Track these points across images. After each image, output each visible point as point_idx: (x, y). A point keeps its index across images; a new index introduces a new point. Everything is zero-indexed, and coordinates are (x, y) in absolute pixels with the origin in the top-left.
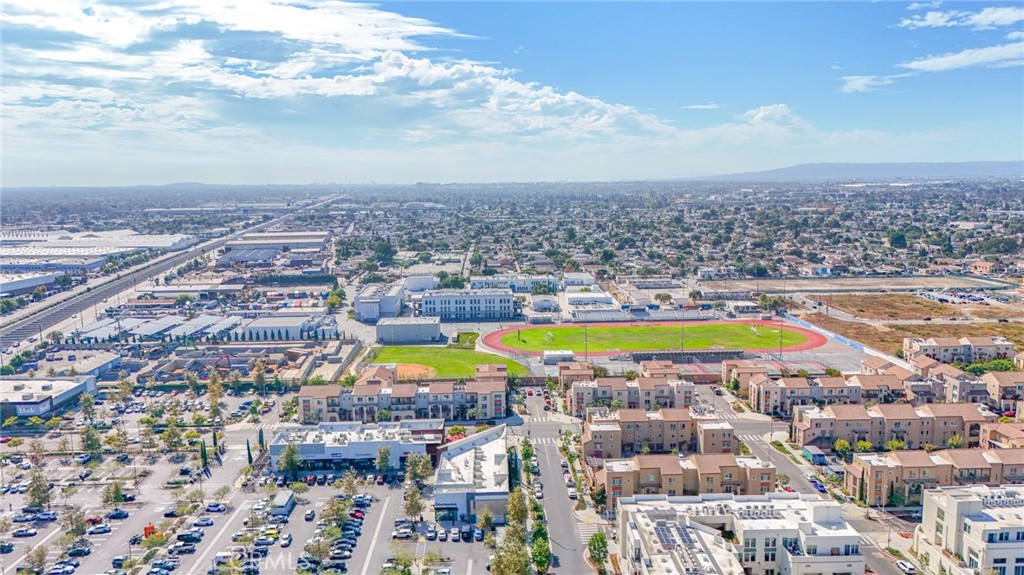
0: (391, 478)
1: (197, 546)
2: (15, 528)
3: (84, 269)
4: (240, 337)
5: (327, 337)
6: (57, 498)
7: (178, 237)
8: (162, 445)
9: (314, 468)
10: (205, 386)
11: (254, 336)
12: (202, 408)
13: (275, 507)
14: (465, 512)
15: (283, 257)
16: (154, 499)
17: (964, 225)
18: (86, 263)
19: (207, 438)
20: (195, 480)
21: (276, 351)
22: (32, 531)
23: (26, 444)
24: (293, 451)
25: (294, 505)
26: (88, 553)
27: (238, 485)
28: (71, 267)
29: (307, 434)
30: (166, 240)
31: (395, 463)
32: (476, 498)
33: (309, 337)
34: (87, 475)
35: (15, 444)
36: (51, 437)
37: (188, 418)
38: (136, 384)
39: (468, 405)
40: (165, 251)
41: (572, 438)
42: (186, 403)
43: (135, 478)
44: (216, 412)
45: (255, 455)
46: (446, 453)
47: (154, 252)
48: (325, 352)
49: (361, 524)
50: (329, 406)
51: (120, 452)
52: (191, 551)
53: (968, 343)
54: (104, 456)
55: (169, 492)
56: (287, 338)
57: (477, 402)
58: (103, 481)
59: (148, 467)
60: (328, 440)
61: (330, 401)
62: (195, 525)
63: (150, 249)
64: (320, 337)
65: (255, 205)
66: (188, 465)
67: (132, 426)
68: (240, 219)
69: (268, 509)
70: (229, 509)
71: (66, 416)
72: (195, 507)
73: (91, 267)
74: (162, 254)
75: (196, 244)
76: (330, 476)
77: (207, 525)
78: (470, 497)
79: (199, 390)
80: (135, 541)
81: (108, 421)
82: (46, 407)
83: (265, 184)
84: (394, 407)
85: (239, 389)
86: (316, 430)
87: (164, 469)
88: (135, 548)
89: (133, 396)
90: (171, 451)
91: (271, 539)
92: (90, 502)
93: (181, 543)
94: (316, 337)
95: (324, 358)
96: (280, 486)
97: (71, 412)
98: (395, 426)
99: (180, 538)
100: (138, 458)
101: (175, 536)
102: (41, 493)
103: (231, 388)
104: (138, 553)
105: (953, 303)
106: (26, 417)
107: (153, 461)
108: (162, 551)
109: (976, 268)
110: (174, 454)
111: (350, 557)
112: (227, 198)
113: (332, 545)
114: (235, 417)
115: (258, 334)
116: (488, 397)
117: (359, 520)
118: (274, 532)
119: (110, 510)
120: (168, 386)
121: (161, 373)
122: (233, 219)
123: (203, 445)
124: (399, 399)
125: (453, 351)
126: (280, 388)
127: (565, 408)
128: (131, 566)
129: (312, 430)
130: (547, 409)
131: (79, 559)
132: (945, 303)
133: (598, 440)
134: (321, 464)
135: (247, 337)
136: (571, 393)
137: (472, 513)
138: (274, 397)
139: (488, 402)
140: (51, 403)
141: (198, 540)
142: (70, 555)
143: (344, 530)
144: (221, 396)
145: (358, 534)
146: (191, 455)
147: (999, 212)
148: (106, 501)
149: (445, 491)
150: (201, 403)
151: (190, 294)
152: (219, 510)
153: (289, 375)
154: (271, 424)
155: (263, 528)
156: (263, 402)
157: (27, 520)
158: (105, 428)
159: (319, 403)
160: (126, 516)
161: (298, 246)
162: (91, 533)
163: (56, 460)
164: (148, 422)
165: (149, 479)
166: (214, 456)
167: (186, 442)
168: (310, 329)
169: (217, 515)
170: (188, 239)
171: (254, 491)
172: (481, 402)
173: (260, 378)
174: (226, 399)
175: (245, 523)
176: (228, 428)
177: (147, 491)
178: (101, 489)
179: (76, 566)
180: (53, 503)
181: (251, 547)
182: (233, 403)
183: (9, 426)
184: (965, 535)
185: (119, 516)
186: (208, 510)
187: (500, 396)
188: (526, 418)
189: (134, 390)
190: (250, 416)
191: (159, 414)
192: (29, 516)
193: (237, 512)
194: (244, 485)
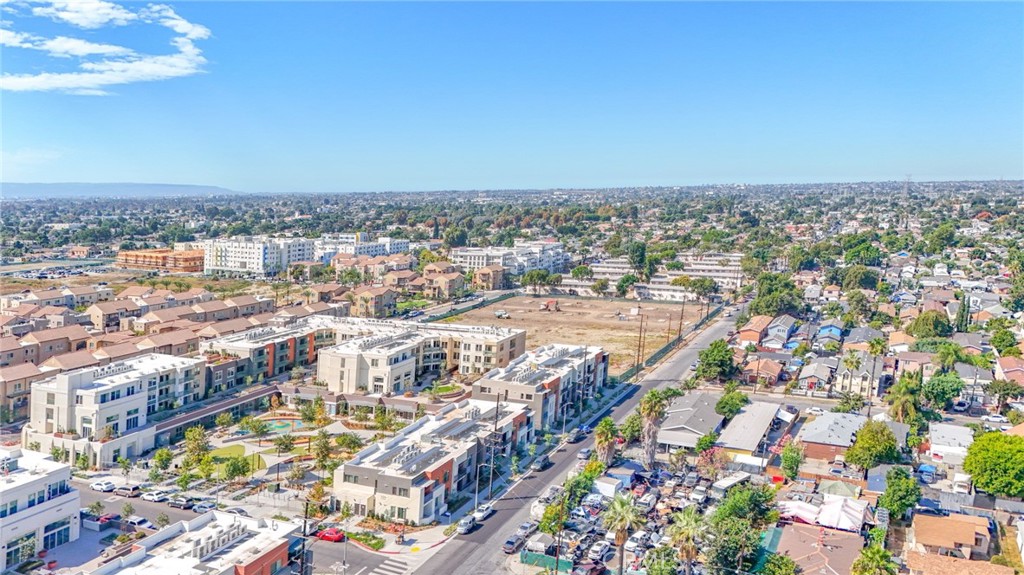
17: (58, 227)
53: (71, 293)
105: (52, 278)
109: (73, 253)
132: (44, 280)
184: (78, 408)
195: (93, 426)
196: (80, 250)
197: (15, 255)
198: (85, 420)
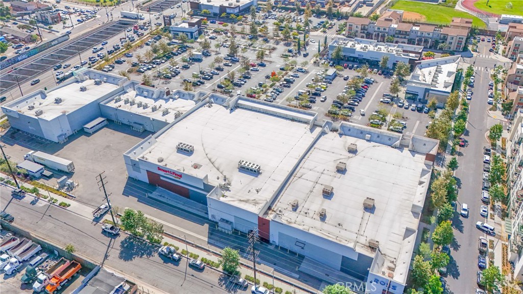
0: (386, 73)
1: (291, 85)
2: (224, 62)
6: (240, 53)
8: (282, 36)
9: (348, 60)
10: (303, 10)
12: (301, 21)
13: (327, 75)
14: (422, 98)
16: (276, 61)
19: (301, 37)
20: (294, 56)
22: (230, 64)
23: (229, 26)
24: (339, 50)
25: (336, 76)
26: (250, 78)
27: (312, 62)
29: (348, 42)
31: (390, 65)
32: (430, 92)
34: (251, 45)
35: (225, 26)
36: (239, 25)
37: (294, 25)
38: (274, 5)
39: (441, 41)
41: (502, 70)
42: (294, 17)
43: (270, 50)
44: (307, 24)
45: (322, 48)
46: (420, 65)
49: (366, 92)
50: (361, 29)
51: (265, 37)
52: (289, 87)
54: (258, 37)
55: (283, 59)
57: (446, 40)
58: (257, 48)
59: (275, 46)
60: (358, 47)
61: (363, 27)
62: (292, 76)
66: (291, 48)
67: (271, 25)
69: (324, 76)
70: (306, 72)
71: (245, 16)
72: (293, 68)
76: (356, 66)
77: (297, 77)
78: (427, 90)
79: (301, 12)
80: (267, 77)
81: (261, 21)
82: (237, 11)
84: (396, 36)
85: (319, 14)
86: (353, 41)
87: (281, 48)
88: (267, 80)
89: (272, 11)
90: (285, 40)
91: (323, 89)
92: (252, 56)
93: (285, 82)
95: (364, 3)
96: (331, 66)
97: (247, 15)
98: (394, 46)
99: (285, 80)
100: (271, 41)
101: (283, 79)
102: (234, 49)
103: (316, 13)
104: (268, 83)
106: (229, 14)
107: (278, 44)
108: (278, 84)
110: (287, 42)
111: (357, 106)
113: (350, 98)
114: (315, 29)
116: (455, 38)
117: (366, 90)
118: (325, 86)
119: (259, 62)
120: (287, 8)
123: (299, 40)
124: (400, 31)
126: (339, 16)
127: (504, 52)
128: (265, 87)
129: (351, 41)
130: (491, 51)
131: (247, 80)
133: (520, 74)
134: (352, 59)
136: (511, 43)
137: (426, 99)
138: (335, 21)
139: (453, 41)
140: (239, 9)
141: (292, 83)
142: (243, 77)
143: (357, 92)
144: (310, 17)
145: (363, 96)
146: (293, 44)
148: (258, 57)
149: (414, 85)
150: (301, 19)
152: (302, 72)
153: (345, 10)
154: (331, 34)
155: (320, 84)
156: (330, 23)
157: (228, 59)
158: (260, 24)
159: (357, 27)
160: (265, 66)
162: (252, 70)
163: (240, 36)
164: (277, 24)
165: (275, 52)
166: (303, 46)
167: (292, 37)
169: (301, 74)
171: (319, 66)
172: (449, 40)
173: (330, 9)
174: (312, 18)
175: (313, 80)
176: (311, 33)
177: (275, 56)
178: (256, 52)
179: (245, 82)
180: (238, 54)
181: (314, 91)
182: (315, 21)
183: (223, 17)
185: (262, 65)
186: (298, 71)
187: (463, 39)
188: (475, 54)
189: (273, 8)
190: (322, 29)
191: (282, 21)
192: (229, 58)
193: (310, 74)
194: (315, 62)
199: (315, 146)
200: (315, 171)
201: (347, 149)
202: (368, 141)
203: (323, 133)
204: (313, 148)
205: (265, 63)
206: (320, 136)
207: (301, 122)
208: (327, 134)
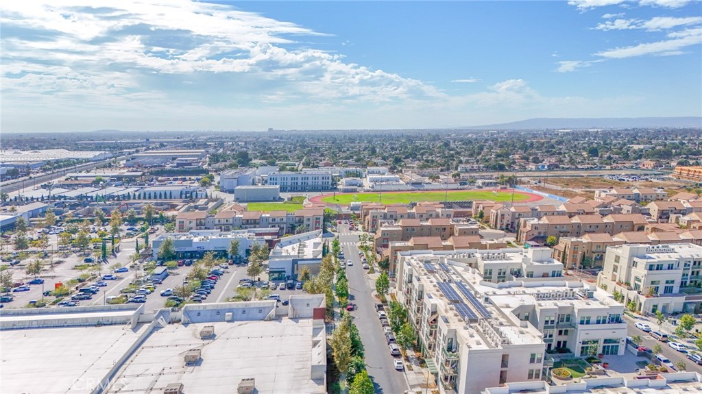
0: (238, 261)
1: (93, 296)
3: (28, 167)
4: (137, 197)
5: (199, 197)
7: (98, 153)
9: (184, 257)
10: (108, 220)
11: (147, 196)
13: (153, 275)
14: (290, 274)
15: (172, 163)
16: (66, 271)
17: (636, 147)
18: (30, 164)
20: (96, 265)
21: (162, 204)
24: (169, 243)
25: (167, 275)
26: (10, 300)
28: (19, 166)
29: (180, 237)
30: (90, 155)
31: (242, 253)
32: (299, 262)
33: (186, 197)
34: (16, 263)
37: (94, 236)
38: (58, 219)
39: (296, 225)
40: (87, 160)
41: (367, 239)
43: (51, 264)
44: (115, 233)
45: (142, 250)
46: (279, 244)
47: (79, 161)
48: (198, 204)
49: (215, 283)
50: (197, 225)
51: (42, 252)
52: (89, 298)
53: (638, 192)
54: (30, 254)
55: (76, 270)
56: (171, 198)
57: (303, 222)
58: (27, 266)
59: (61, 259)
60: (196, 240)
61: (198, 222)
62: (94, 285)
63: (77, 159)
64: (194, 197)
65: (155, 140)
66: (91, 257)
67: (53, 240)
68: (143, 146)
69: (148, 276)
70: (119, 279)
71: (6, 235)
72: (95, 278)
73: (34, 166)
74: (86, 162)
75: (110, 158)
76: (195, 261)
77: (103, 286)
78: (295, 262)
79: (104, 222)
80: (47, 294)
81: (35, 238)
83: (163, 131)
84: (244, 226)
85: (133, 222)
86: (187, 235)
87: (74, 260)
88: (48, 297)
89: (55, 226)
90: (80, 252)
91: (148, 291)
92: (16, 276)
93: (82, 293)
94: (191, 197)
95: (196, 207)
96: (158, 266)
97: (9, 233)
98: (244, 233)
99: (81, 291)
100: (54, 255)
101: (77, 290)
103: (127, 221)
104: (49, 300)
105: (628, 181)
107: (66, 256)
108: (67, 298)
109: (644, 166)
110: (82, 253)
112: (135, 137)
113: (194, 291)
114: (129, 236)
115: (150, 194)
116: (311, 219)
117: (214, 281)
118: (151, 287)
119: (31, 280)
120: (82, 220)
121: (78, 214)
122: (138, 146)
124: (248, 220)
125: (287, 205)
126: (163, 221)
127: (364, 228)
129: (184, 236)
130: (351, 229)
131: (5, 303)
132: (622, 181)
133: (386, 236)
134: (189, 254)
135: (142, 196)
136: (369, 217)
137: (295, 273)
138: (158, 226)
139: (310, 223)
141: (94, 293)
143: (202, 285)
144: (120, 225)
145: (212, 288)
146: (94, 253)
147: (660, 141)
149: (277, 260)
150: (105, 228)
151: (103, 178)
152: (112, 279)
153: (170, 214)
155: (143, 286)
156: (150, 228)
160: (42, 283)
161: (182, 156)
162: (15, 291)
165: (61, 265)
166: (111, 253)
167: (91, 247)
168: (187, 193)
169: (110, 281)
170: (105, 154)
171: (138, 269)
172: (306, 222)
173: (149, 214)
175: (131, 284)
176: (123, 240)
184: (633, 269)
185: (37, 283)
186: (104, 279)
187: (319, 218)
188: (336, 234)
189: (57, 222)
190: (140, 235)
193: (125, 280)
194: (132, 267)
195: (641, 284)
196: (649, 163)
197: (607, 164)
198: (637, 278)
199: (143, 345)
200: (147, 375)
201: (199, 336)
202: (228, 321)
203: (157, 328)
204: (140, 348)
205: (43, 279)
206: (151, 333)
207: (115, 324)
208: (163, 327)
